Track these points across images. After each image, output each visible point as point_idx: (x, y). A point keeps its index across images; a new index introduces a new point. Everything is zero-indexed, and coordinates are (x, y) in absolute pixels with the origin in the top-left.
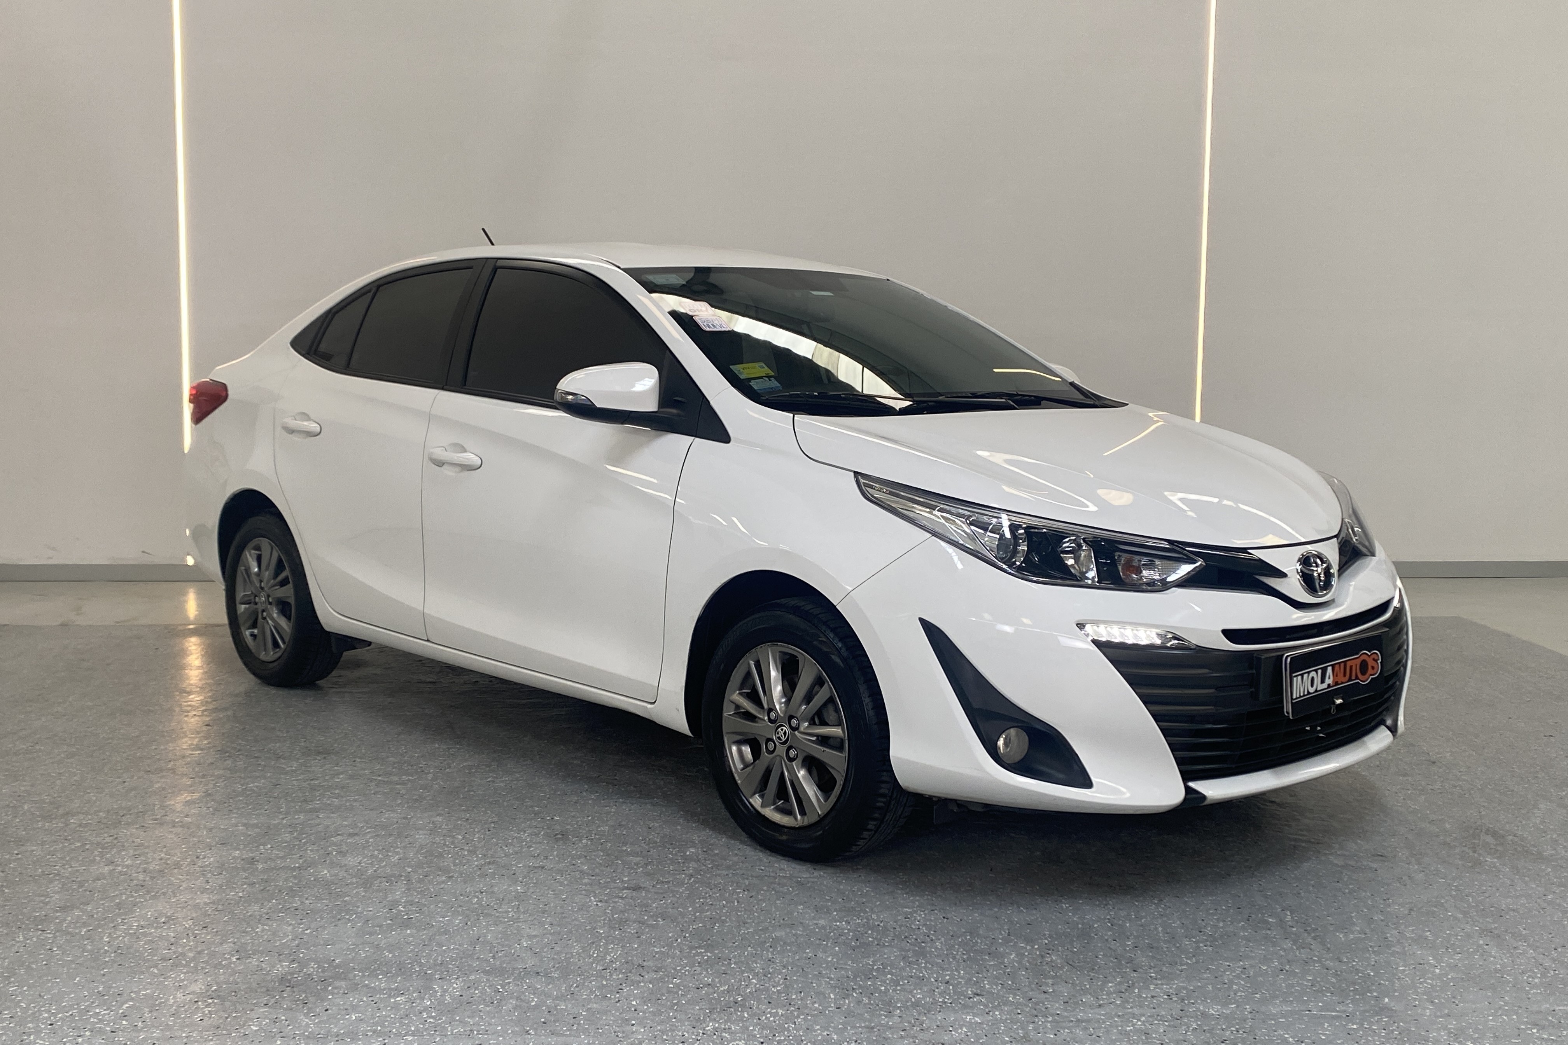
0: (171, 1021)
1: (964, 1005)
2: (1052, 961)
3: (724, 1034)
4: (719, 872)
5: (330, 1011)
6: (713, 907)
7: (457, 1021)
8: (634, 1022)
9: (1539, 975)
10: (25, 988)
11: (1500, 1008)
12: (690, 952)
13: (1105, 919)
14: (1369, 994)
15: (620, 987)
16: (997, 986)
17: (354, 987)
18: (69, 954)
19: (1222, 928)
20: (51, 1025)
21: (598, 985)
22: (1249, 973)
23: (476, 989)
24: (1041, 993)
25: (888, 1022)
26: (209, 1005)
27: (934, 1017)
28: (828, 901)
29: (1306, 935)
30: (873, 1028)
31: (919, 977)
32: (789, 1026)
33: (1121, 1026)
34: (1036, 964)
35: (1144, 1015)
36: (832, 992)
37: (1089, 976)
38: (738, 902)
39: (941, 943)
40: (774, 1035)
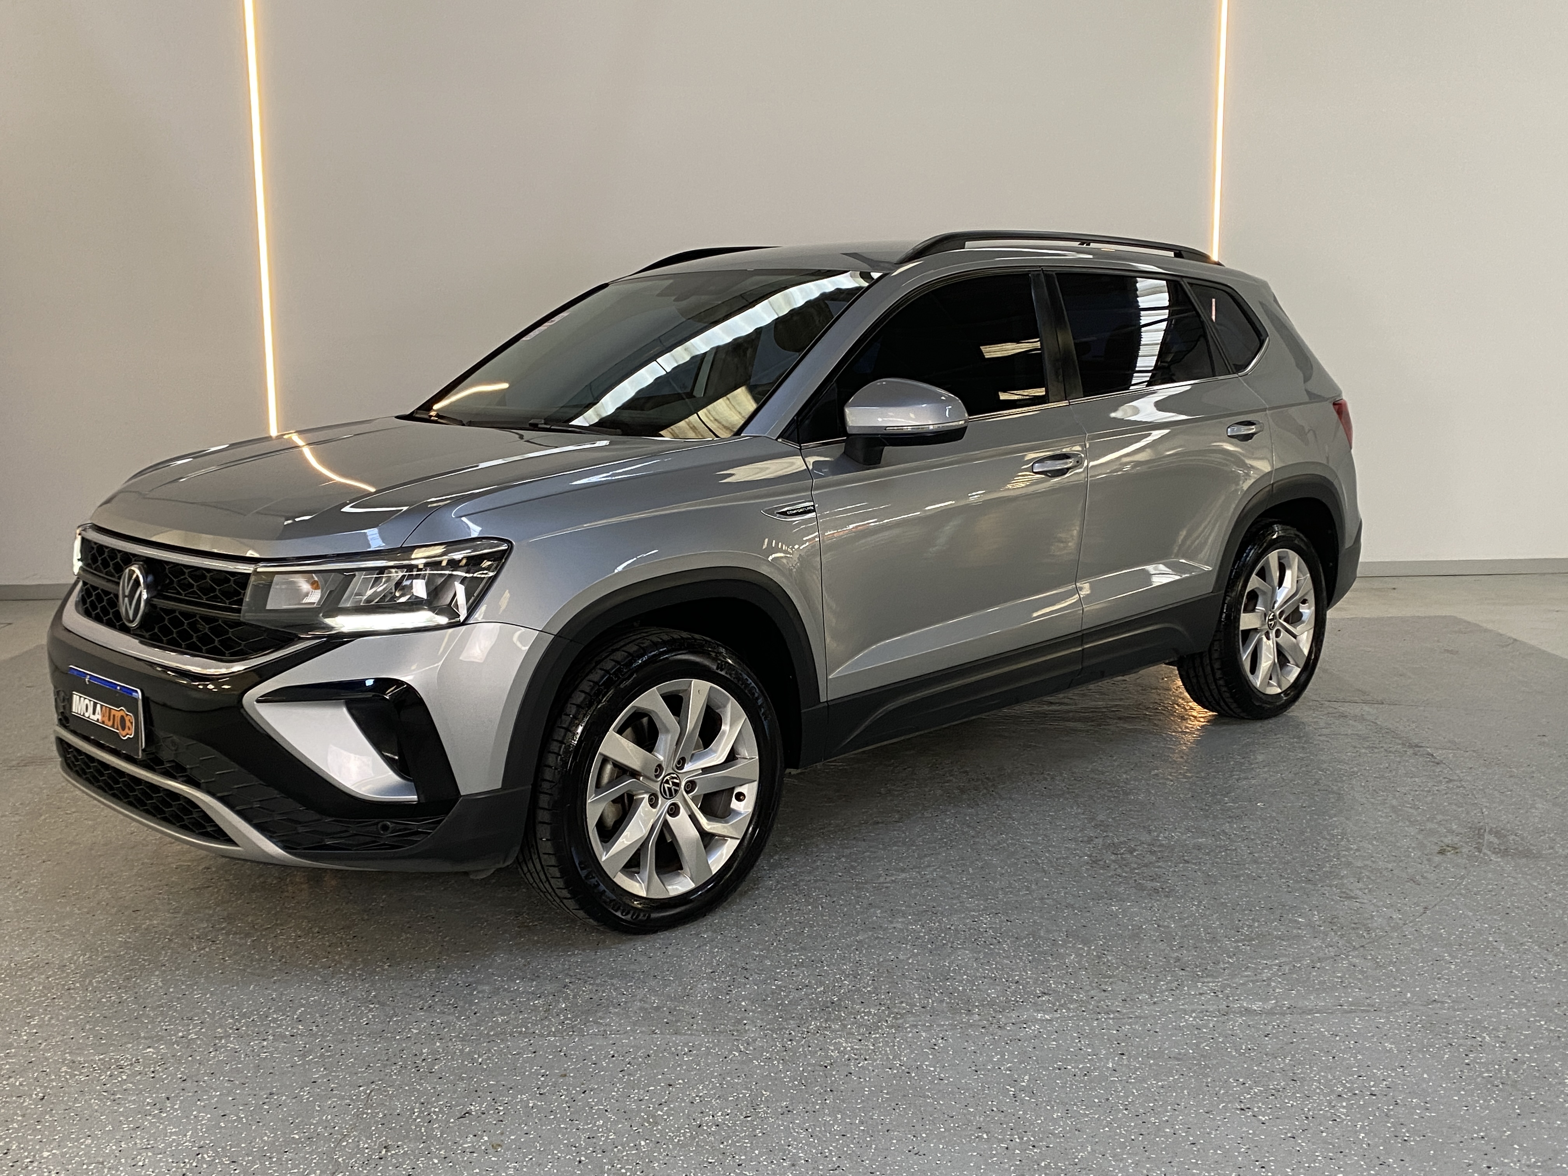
0: (341, 1025)
1: (1034, 1003)
2: (1108, 960)
3: (826, 1032)
4: (802, 878)
5: (478, 1014)
6: (800, 912)
7: (591, 1021)
8: (745, 1022)
9: (1544, 970)
10: (208, 996)
11: (1511, 1002)
12: (786, 955)
13: (1152, 920)
14: (1393, 990)
15: (729, 989)
16: (1062, 985)
17: (496, 992)
18: (240, 964)
19: (1257, 927)
20: (237, 1029)
21: (709, 987)
22: (1285, 971)
23: (604, 992)
24: (1100, 992)
25: (969, 1020)
26: (371, 1010)
27: (1009, 1015)
28: (902, 905)
29: (1333, 933)
30: (956, 1025)
31: (991, 978)
32: (882, 1025)
33: (1175, 1022)
34: (1094, 965)
35: (1193, 1011)
36: (916, 992)
37: (1143, 975)
38: (822, 907)
39: (1007, 945)
40: (870, 1033)
